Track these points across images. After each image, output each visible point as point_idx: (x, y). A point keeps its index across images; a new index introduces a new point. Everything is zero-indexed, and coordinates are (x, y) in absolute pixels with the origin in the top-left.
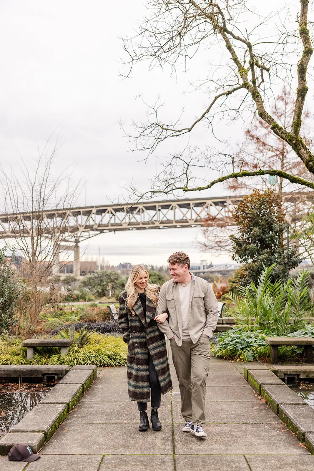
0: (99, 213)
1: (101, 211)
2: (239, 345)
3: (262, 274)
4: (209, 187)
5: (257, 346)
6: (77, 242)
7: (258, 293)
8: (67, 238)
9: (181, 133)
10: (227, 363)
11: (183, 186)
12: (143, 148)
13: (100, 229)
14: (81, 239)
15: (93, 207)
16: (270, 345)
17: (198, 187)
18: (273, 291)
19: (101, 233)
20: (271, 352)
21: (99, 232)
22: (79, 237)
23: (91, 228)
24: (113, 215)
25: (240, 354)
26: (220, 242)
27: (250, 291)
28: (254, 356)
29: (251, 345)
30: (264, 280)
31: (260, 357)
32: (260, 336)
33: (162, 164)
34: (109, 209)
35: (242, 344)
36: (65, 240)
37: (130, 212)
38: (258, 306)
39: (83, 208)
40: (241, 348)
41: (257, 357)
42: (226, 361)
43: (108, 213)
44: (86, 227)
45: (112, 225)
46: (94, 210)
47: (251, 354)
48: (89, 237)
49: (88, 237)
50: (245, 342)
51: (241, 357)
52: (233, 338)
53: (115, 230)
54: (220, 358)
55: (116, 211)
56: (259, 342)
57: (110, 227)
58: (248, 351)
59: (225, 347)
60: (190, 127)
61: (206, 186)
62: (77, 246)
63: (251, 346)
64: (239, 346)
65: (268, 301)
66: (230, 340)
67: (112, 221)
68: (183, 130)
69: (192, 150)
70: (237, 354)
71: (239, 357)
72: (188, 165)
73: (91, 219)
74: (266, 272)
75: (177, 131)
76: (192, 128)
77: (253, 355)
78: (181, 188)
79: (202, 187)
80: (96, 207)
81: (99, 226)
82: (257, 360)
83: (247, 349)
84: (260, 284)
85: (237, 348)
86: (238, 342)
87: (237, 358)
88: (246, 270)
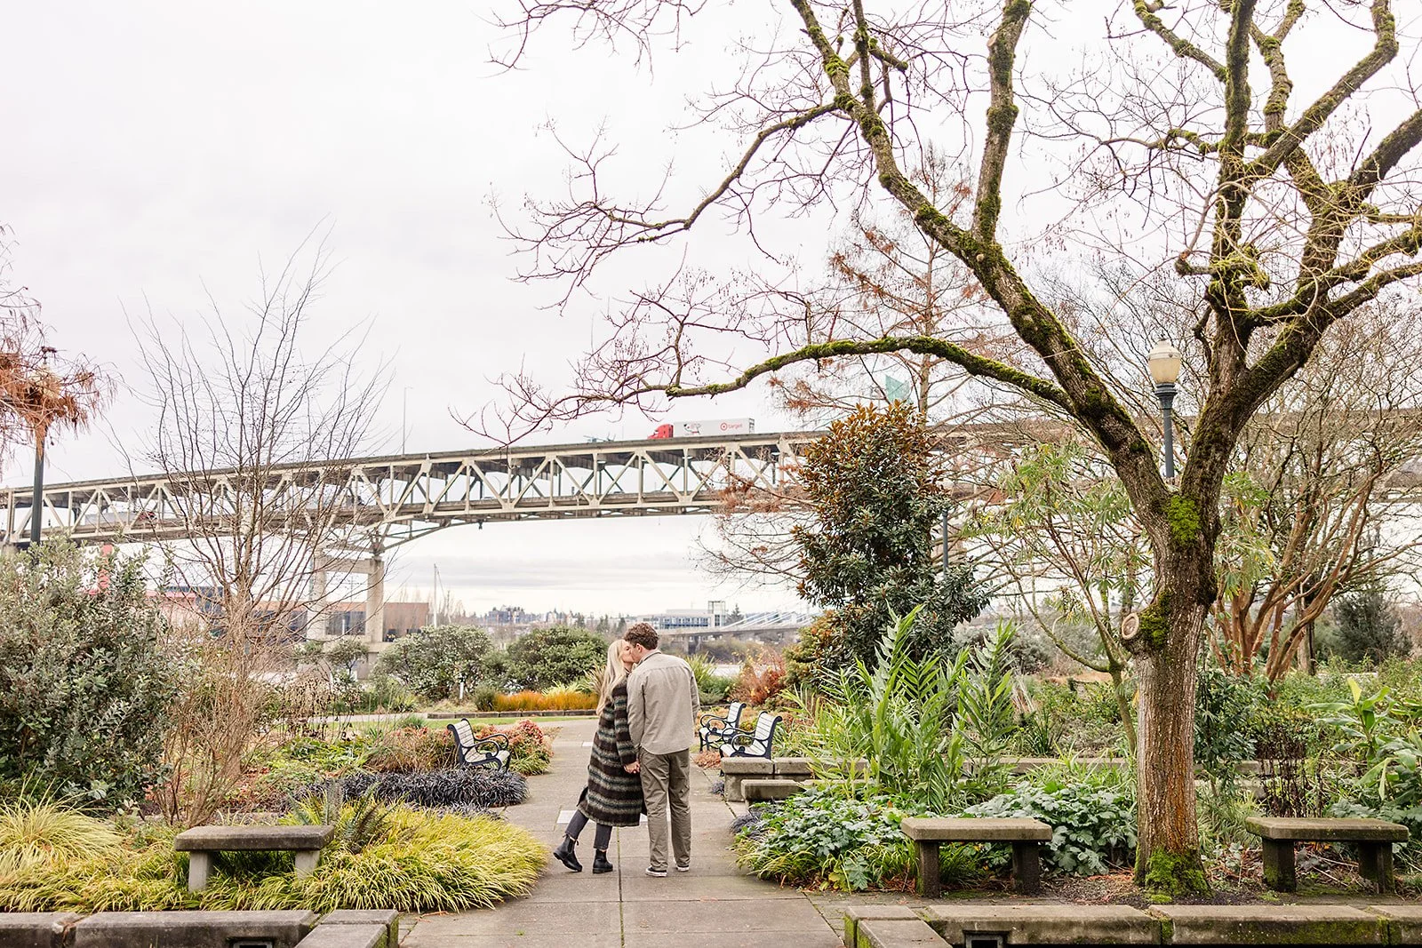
0: (440, 473)
1: (445, 468)
2: (825, 841)
3: (886, 635)
4: (740, 384)
5: (877, 843)
6: (377, 550)
7: (876, 689)
8: (350, 540)
9: (663, 231)
10: (791, 896)
11: (666, 382)
12: (555, 271)
13: (443, 516)
14: (387, 542)
15: (422, 456)
16: (916, 841)
17: (711, 383)
18: (917, 682)
19: (443, 526)
20: (919, 863)
21: (437, 525)
22: (383, 537)
23: (416, 512)
24: (478, 478)
25: (830, 869)
26: (763, 549)
27: (850, 683)
28: (869, 875)
29: (860, 840)
30: (891, 650)
31: (886, 876)
32: (887, 813)
33: (609, 318)
34: (468, 462)
35: (834, 839)
36: (343, 545)
37: (523, 471)
38: (876, 726)
39: (396, 458)
40: (830, 851)
41: (880, 877)
42: (788, 889)
43: (464, 473)
44: (404, 510)
45: (474, 506)
46: (426, 466)
47: (862, 869)
48: (411, 538)
49: (407, 536)
50: (844, 831)
51: (832, 878)
52: (808, 820)
53: (481, 520)
54: (771, 879)
55: (486, 467)
56: (885, 833)
57: (467, 511)
58: (853, 858)
59: (785, 846)
60: (687, 217)
61: (732, 380)
62: (377, 562)
63: (861, 844)
64: (827, 845)
65: (901, 712)
66: (799, 826)
67: (474, 495)
68: (668, 223)
69: (692, 281)
70: (820, 869)
71: (826, 876)
72: (682, 324)
73: (416, 489)
74: (897, 629)
75: (651, 227)
76: (693, 220)
77: (866, 870)
78: (660, 388)
79: (721, 383)
80: (432, 456)
81: (436, 509)
82: (877, 887)
83: (848, 854)
84: (881, 661)
85: (820, 851)
86: (822, 832)
87: (822, 881)
88: (838, 623)
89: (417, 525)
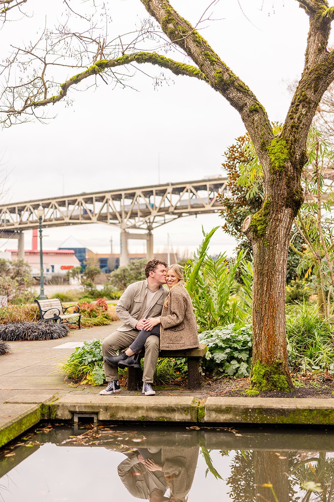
0: (177, 192)
1: (179, 190)
6: (150, 228)
8: (137, 225)
13: (179, 212)
14: (154, 225)
15: (168, 185)
19: (179, 217)
21: (176, 216)
22: (152, 223)
24: (194, 194)
34: (189, 187)
36: (134, 227)
37: (214, 190)
39: (156, 186)
43: (187, 191)
44: (160, 210)
45: (192, 207)
46: (170, 189)
48: (165, 223)
49: (163, 222)
53: (196, 213)
55: (197, 189)
57: (190, 210)
62: (150, 235)
67: (193, 202)
73: (166, 199)
80: (172, 184)
81: (176, 209)
89: (168, 217)
